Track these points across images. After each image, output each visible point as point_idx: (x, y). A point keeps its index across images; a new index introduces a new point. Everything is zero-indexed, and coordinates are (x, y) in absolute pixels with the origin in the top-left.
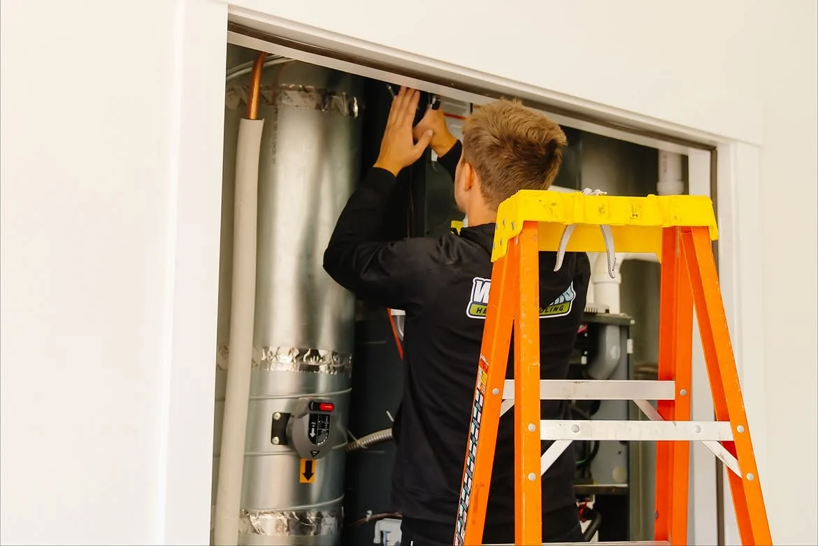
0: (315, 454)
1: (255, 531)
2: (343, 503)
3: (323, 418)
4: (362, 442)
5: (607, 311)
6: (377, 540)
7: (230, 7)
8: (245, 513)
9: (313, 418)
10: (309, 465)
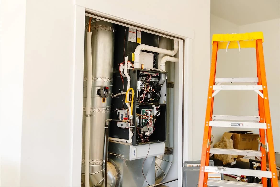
0: (105, 97)
1: (94, 111)
2: (111, 107)
3: (107, 90)
4: (115, 96)
5: (162, 70)
6: (118, 114)
7: (85, 8)
8: (92, 108)
9: (104, 90)
10: (104, 99)
